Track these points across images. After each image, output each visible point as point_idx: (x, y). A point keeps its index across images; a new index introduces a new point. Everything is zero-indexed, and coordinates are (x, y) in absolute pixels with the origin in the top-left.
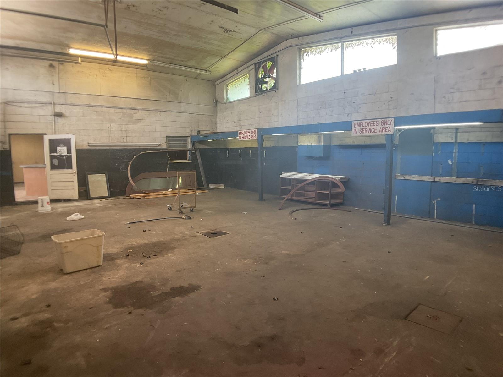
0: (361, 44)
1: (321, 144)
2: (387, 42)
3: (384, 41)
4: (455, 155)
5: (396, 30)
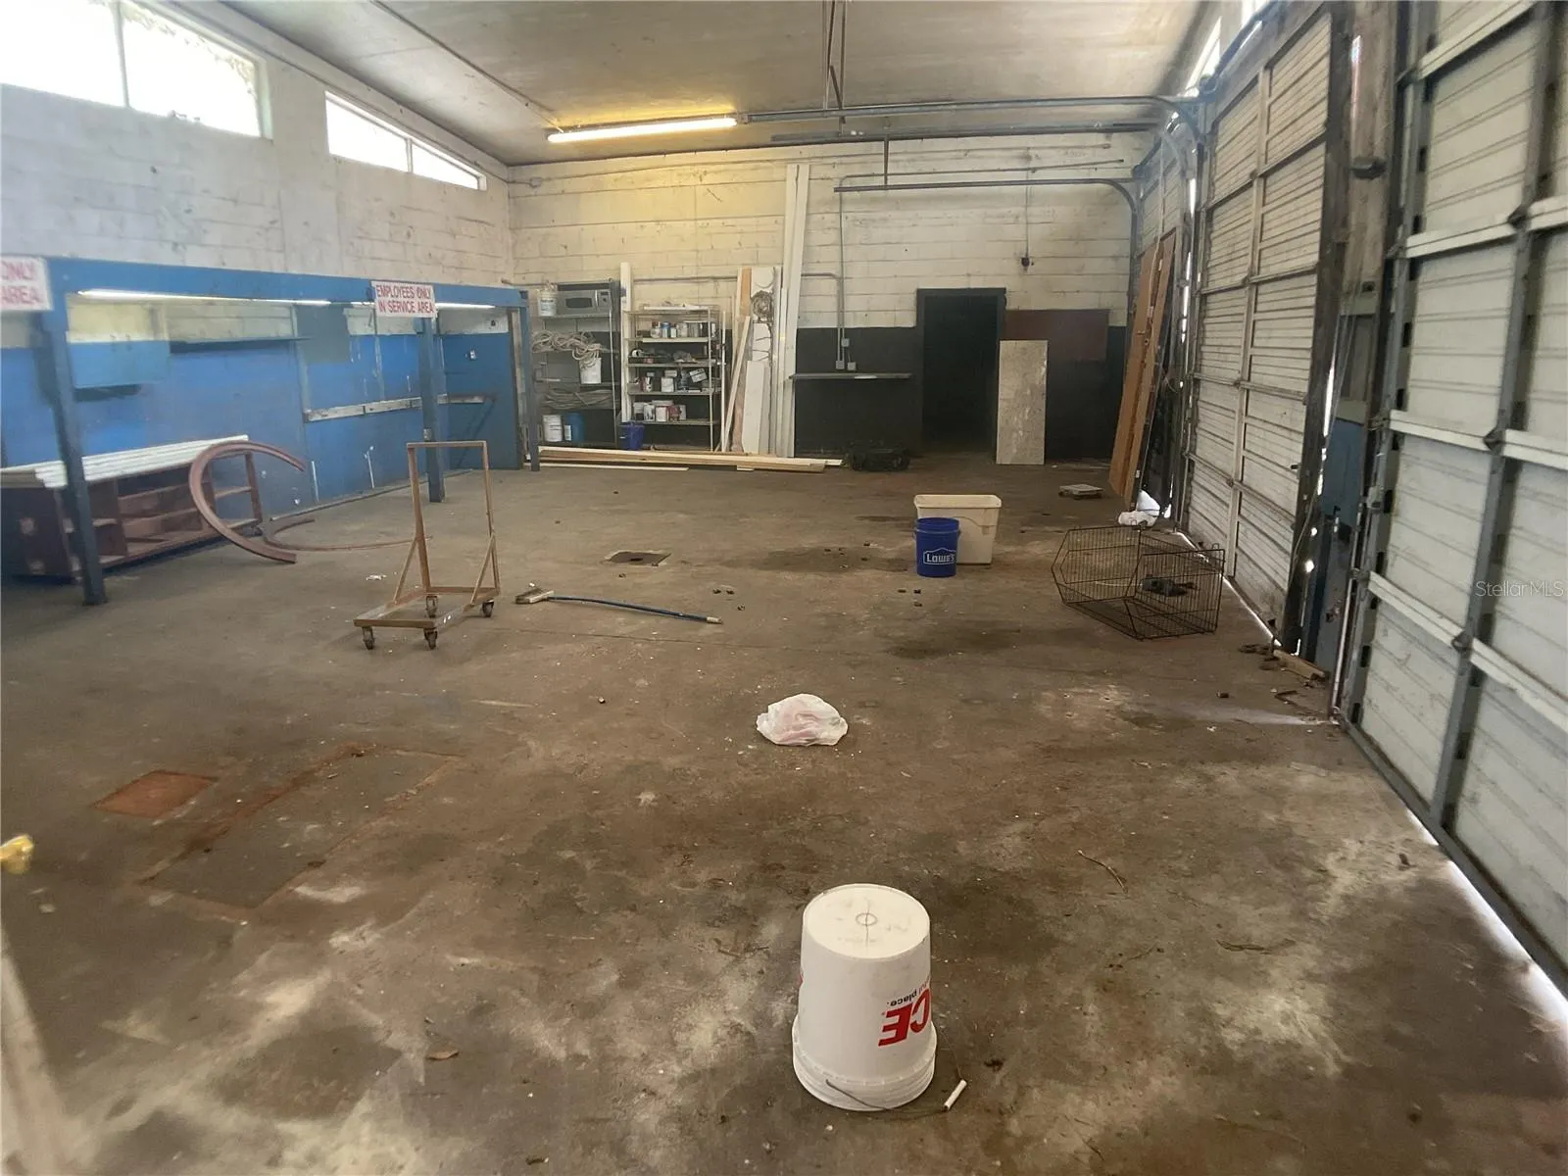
1: (161, 339)
2: (232, 68)
4: (378, 359)
5: (267, 52)
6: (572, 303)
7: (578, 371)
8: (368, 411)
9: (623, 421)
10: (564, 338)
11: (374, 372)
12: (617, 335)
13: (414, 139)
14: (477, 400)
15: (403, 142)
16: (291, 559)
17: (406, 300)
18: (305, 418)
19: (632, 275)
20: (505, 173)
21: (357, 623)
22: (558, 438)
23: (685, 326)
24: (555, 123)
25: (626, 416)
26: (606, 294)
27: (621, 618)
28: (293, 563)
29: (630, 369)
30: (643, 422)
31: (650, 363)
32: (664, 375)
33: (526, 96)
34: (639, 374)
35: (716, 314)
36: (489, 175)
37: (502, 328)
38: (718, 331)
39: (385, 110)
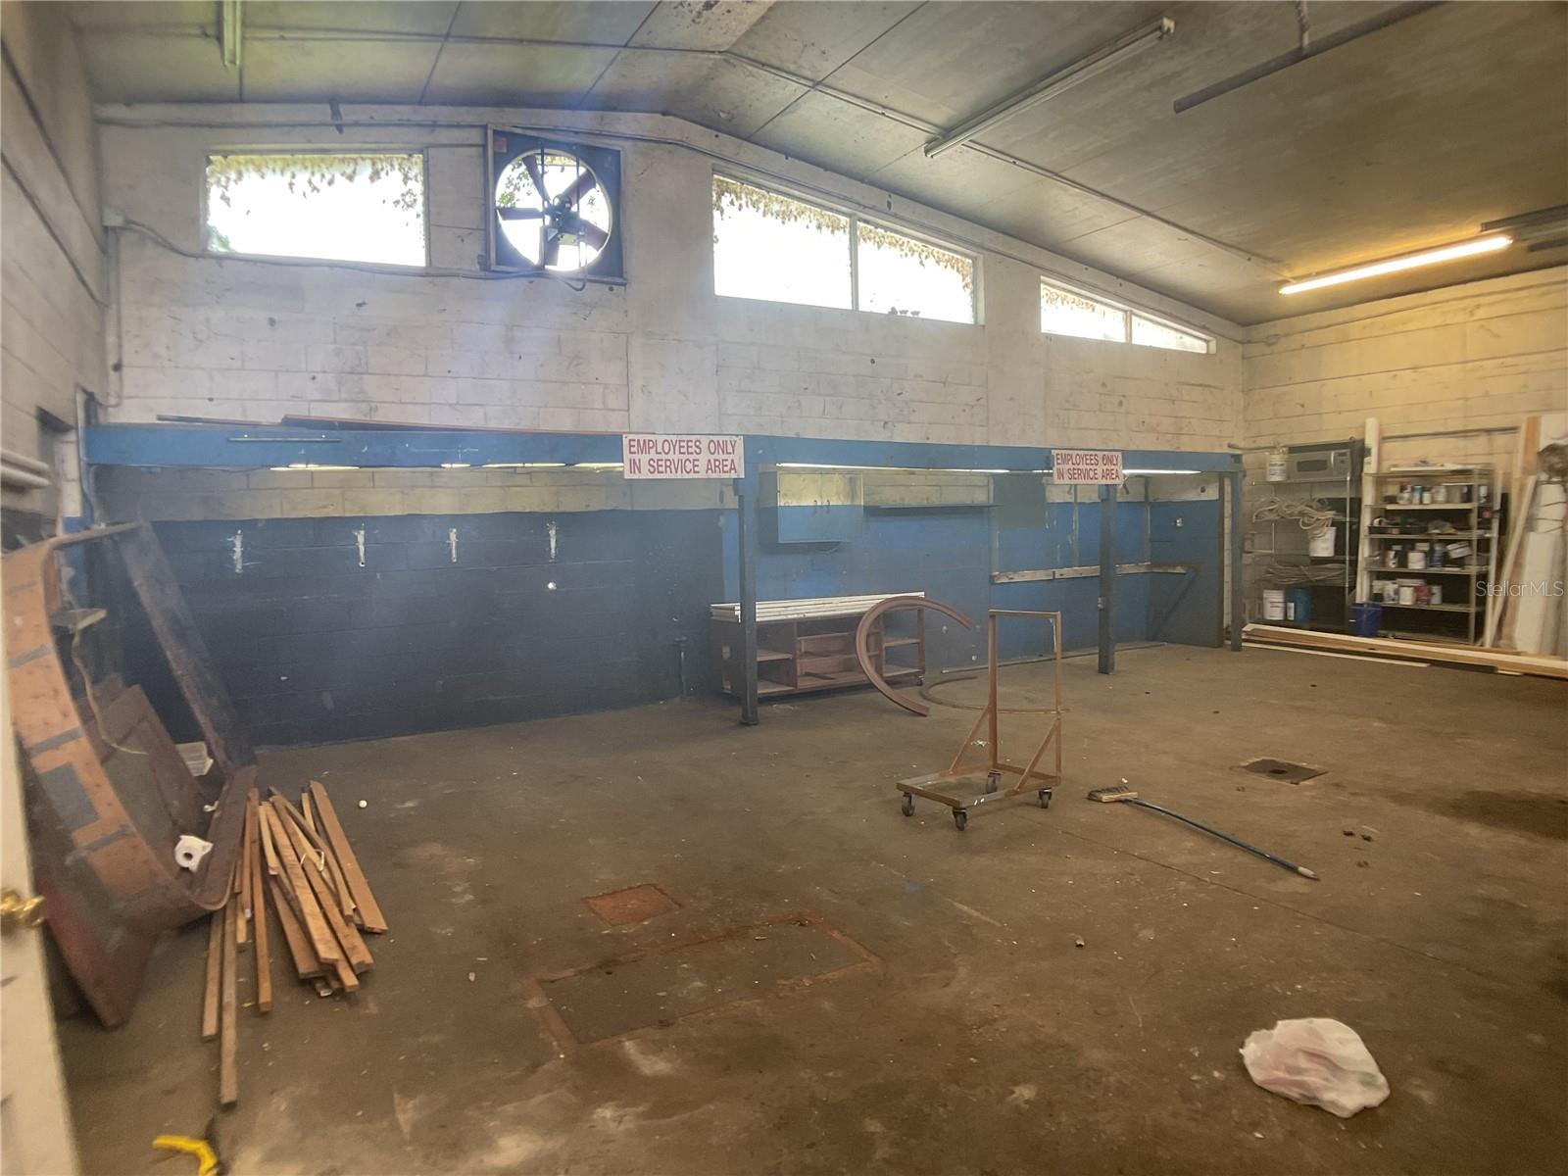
0: (898, 247)
1: (857, 503)
2: (953, 267)
3: (947, 261)
4: (1075, 526)
5: (983, 248)
6: (1303, 467)
7: (1305, 540)
8: (1057, 576)
9: (1358, 601)
10: (1291, 505)
11: (1069, 537)
12: (1357, 503)
13: (1135, 311)
14: (1179, 570)
15: (1120, 314)
16: (923, 712)
17: (1088, 467)
18: (992, 579)
19: (1381, 431)
20: (1239, 333)
21: (900, 787)
22: (1278, 616)
23: (1443, 491)
24: (1287, 274)
25: (1362, 594)
26: (1344, 454)
27: (1190, 843)
28: (924, 716)
29: (1372, 541)
30: (1383, 604)
31: (1395, 534)
32: (1413, 549)
33: (1248, 249)
34: (1384, 546)
35: (1487, 474)
36: (1219, 337)
37: (1212, 494)
38: (1489, 497)
39: (1102, 286)
